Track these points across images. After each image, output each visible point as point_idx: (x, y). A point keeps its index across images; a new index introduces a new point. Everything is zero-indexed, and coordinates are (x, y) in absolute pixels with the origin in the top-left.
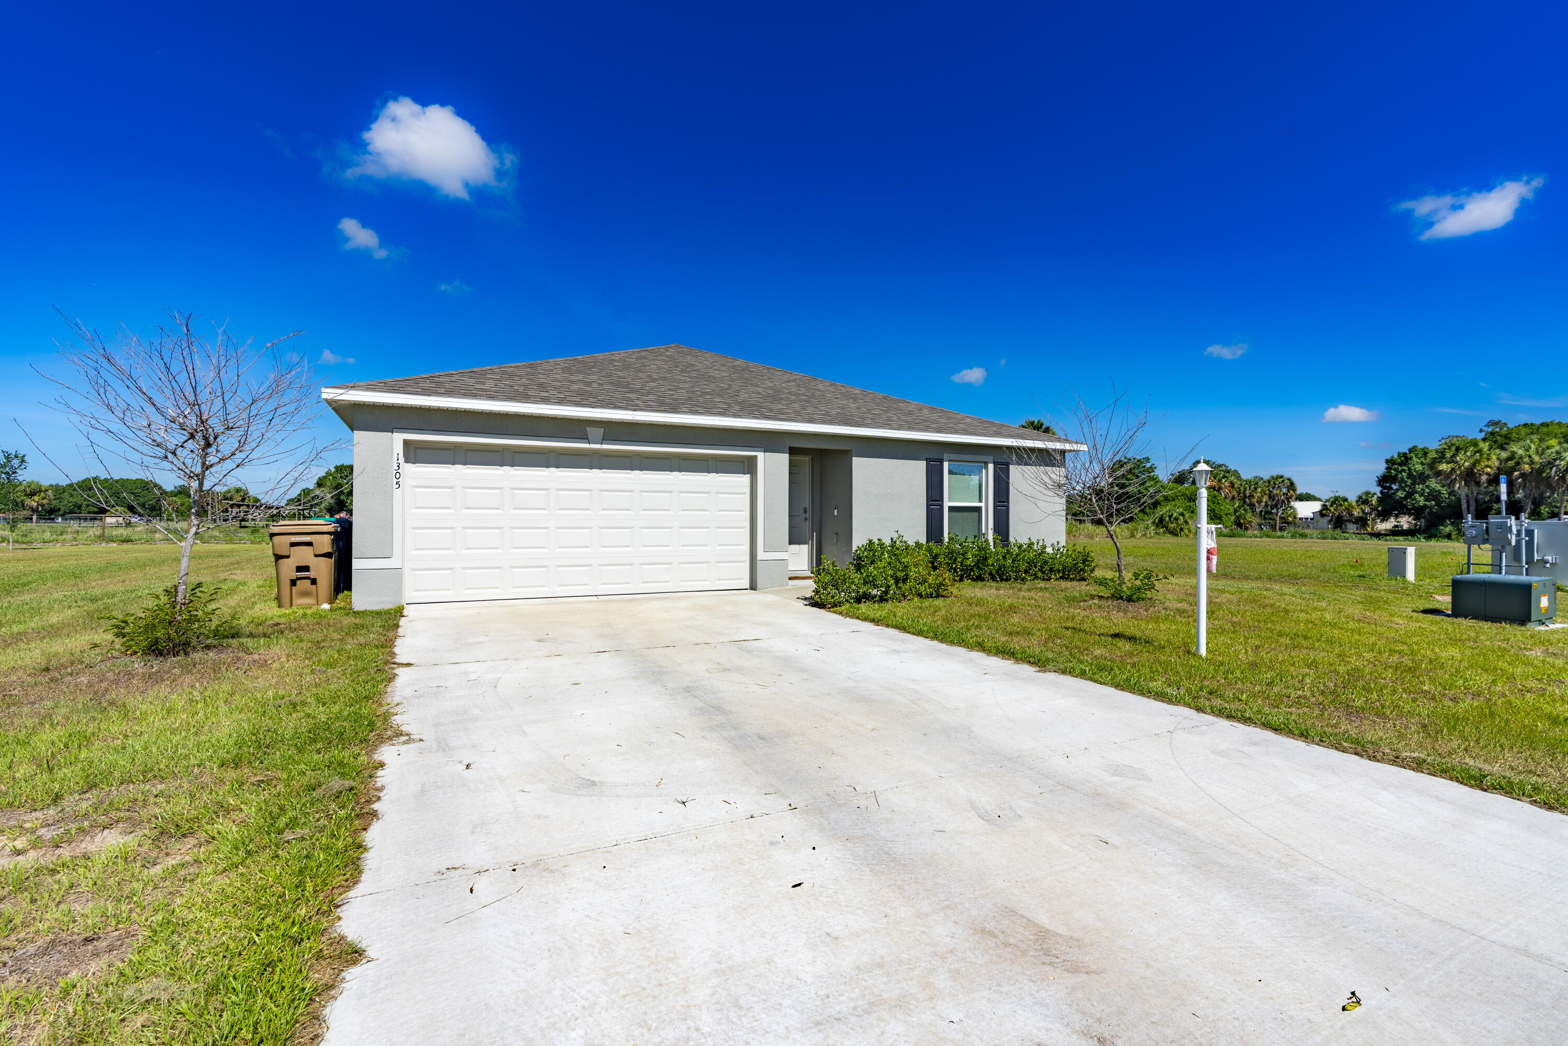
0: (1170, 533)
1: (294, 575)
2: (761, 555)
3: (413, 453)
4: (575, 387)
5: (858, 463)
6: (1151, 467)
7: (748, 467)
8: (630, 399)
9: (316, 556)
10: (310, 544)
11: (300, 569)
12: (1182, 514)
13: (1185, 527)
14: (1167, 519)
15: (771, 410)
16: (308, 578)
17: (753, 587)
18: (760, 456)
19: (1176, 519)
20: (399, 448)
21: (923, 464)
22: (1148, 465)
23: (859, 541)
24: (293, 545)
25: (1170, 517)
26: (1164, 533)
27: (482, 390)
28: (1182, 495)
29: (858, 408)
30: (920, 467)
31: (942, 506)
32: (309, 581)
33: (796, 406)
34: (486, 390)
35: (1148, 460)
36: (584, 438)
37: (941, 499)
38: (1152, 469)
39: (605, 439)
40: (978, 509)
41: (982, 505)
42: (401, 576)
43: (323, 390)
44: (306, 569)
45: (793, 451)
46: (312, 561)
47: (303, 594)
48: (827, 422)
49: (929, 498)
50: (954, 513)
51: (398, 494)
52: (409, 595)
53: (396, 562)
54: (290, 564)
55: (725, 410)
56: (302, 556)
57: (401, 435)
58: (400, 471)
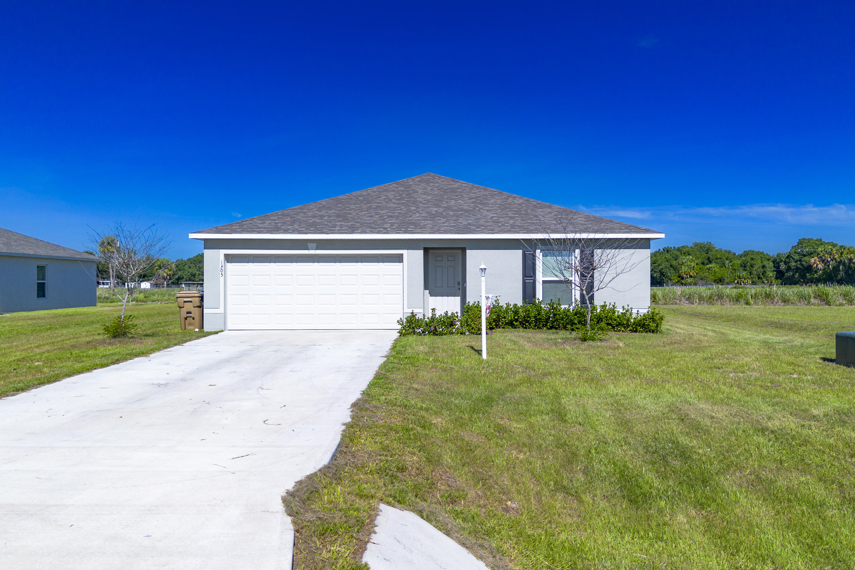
1: (186, 315)
2: (406, 310)
3: (229, 258)
5: (470, 253)
7: (399, 259)
9: (194, 307)
10: (191, 302)
11: (188, 313)
16: (191, 317)
20: (222, 258)
21: (520, 253)
24: (185, 302)
30: (517, 256)
31: (535, 281)
32: (192, 318)
36: (306, 249)
37: (535, 276)
39: (317, 249)
40: (568, 282)
41: (573, 278)
42: (225, 316)
43: (190, 234)
44: (190, 313)
45: (426, 249)
46: (192, 309)
47: (190, 324)
48: (446, 232)
49: (525, 275)
50: (545, 285)
51: (222, 279)
52: (229, 326)
53: (221, 310)
54: (184, 311)
55: (385, 229)
56: (189, 307)
57: (223, 252)
58: (223, 268)
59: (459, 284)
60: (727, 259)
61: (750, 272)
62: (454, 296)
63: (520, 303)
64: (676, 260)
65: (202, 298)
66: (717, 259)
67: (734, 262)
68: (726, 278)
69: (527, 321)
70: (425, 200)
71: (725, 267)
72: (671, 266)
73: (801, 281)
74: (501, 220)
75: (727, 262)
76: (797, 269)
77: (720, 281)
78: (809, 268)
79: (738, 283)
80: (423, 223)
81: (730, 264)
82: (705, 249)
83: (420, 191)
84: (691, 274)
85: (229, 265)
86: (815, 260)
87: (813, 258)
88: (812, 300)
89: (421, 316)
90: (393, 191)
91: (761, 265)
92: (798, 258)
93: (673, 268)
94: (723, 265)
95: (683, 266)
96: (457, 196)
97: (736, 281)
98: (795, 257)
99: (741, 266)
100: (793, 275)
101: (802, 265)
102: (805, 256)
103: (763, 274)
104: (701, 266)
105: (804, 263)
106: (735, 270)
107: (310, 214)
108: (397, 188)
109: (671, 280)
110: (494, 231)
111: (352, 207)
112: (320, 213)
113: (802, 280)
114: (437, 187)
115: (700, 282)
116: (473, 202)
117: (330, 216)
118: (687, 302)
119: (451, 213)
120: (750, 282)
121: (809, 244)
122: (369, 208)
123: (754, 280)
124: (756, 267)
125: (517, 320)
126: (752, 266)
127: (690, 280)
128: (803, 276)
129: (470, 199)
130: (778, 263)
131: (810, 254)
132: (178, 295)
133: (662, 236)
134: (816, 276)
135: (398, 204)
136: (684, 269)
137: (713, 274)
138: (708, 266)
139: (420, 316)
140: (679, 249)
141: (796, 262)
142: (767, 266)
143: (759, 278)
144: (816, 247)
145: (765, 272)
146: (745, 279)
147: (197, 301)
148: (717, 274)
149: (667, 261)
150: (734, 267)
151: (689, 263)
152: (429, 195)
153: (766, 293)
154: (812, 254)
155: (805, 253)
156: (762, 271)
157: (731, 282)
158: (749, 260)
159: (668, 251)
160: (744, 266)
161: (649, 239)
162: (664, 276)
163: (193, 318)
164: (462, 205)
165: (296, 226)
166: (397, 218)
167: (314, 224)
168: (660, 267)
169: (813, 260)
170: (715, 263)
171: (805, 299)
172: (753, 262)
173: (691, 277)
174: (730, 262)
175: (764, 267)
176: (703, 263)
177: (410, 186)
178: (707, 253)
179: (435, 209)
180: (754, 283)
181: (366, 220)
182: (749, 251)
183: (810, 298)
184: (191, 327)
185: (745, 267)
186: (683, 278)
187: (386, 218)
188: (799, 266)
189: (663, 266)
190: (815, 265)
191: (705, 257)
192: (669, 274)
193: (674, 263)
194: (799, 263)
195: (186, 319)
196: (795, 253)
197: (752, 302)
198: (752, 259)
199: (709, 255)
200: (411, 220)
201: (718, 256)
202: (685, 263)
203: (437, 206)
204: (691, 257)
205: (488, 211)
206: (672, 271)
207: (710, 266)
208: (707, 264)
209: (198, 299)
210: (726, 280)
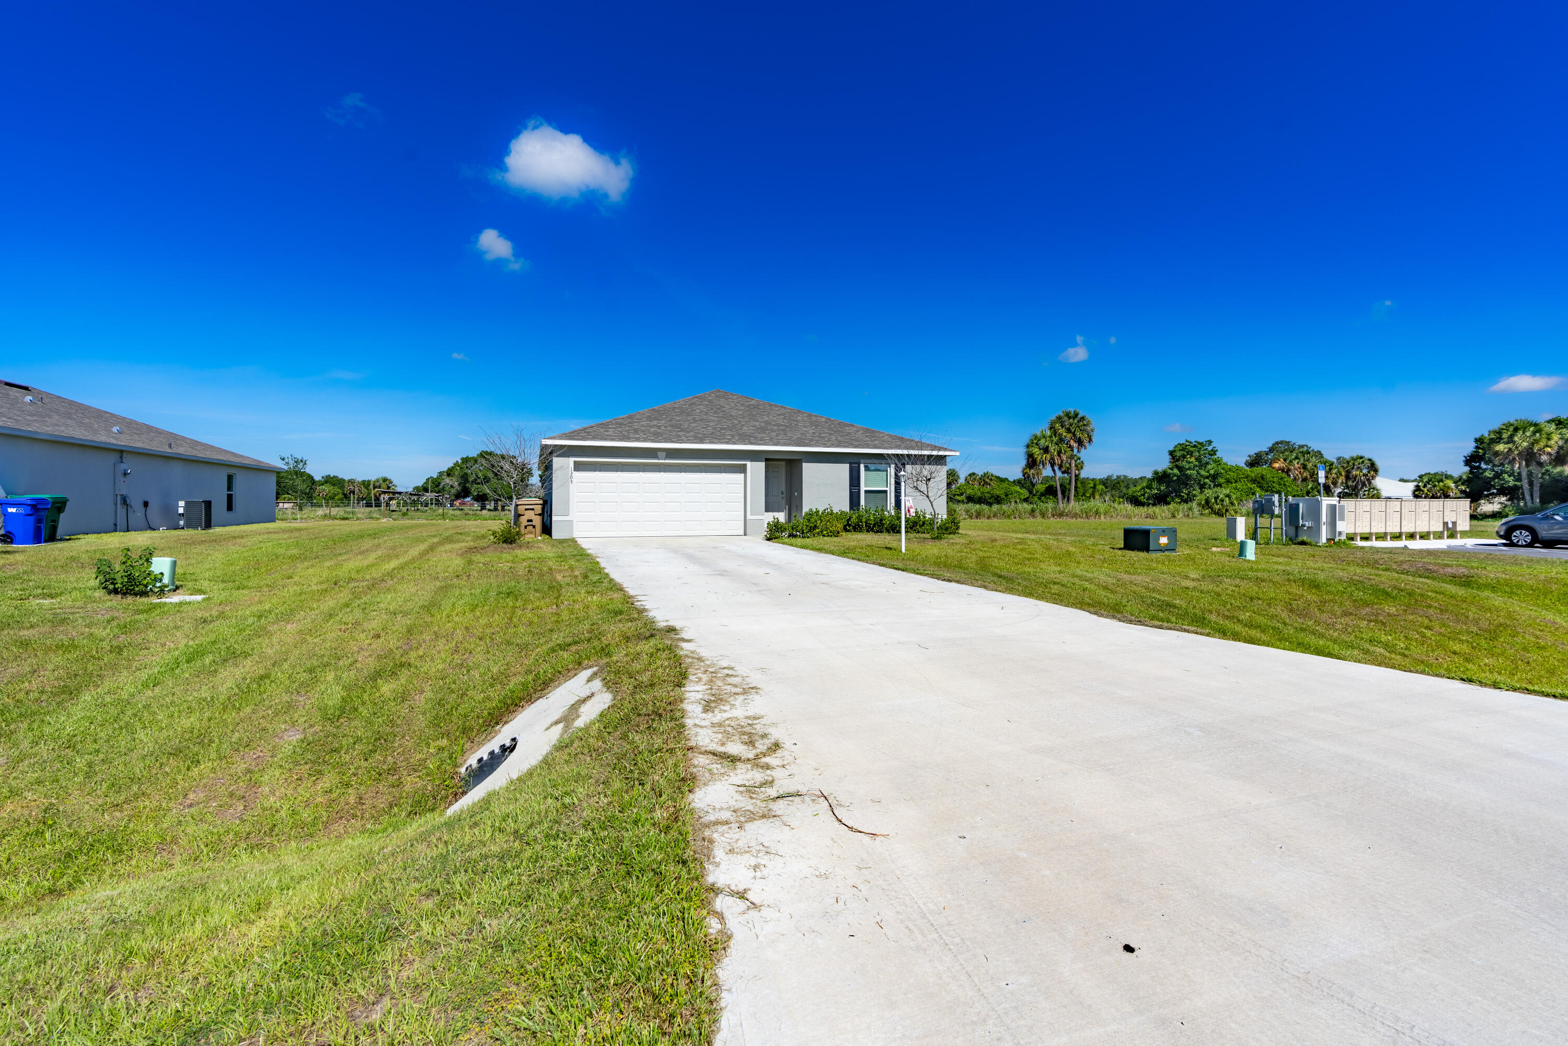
0: (1215, 514)
1: (527, 524)
2: (749, 517)
3: (578, 467)
4: (652, 430)
5: (805, 466)
6: (1212, 450)
7: (742, 469)
8: (679, 436)
9: (537, 515)
10: (533, 509)
11: (529, 521)
12: (1228, 496)
13: (1231, 508)
14: (1213, 500)
15: (756, 438)
16: (532, 525)
17: (745, 535)
18: (749, 464)
19: (1222, 501)
20: (572, 465)
21: (847, 466)
22: (1210, 448)
23: (805, 509)
24: (526, 510)
25: (1216, 498)
26: (1210, 514)
27: (608, 435)
28: (1247, 477)
29: (814, 433)
30: (845, 468)
31: (859, 490)
32: (532, 527)
33: (774, 434)
34: (610, 436)
35: (1210, 442)
36: (656, 457)
37: (859, 485)
38: (1214, 452)
39: (666, 458)
40: (885, 492)
41: (888, 489)
42: (572, 524)
43: (542, 440)
44: (532, 521)
45: (767, 460)
46: (534, 517)
47: (531, 533)
48: (787, 445)
49: (851, 485)
50: (868, 494)
51: (571, 486)
52: (575, 534)
53: (570, 518)
54: (525, 519)
56: (531, 515)
57: (572, 460)
58: (571, 476)
59: (783, 494)
63: (849, 511)
69: (859, 526)
70: (739, 415)
83: (726, 406)
85: (578, 473)
110: (827, 445)
111: (678, 419)
114: (737, 402)
125: (849, 525)
133: (958, 454)
135: (718, 417)
147: (540, 508)
152: (737, 409)
161: (945, 456)
163: (535, 527)
164: (777, 421)
177: (711, 400)
179: (756, 423)
184: (530, 536)
195: (526, 527)
203: (755, 420)
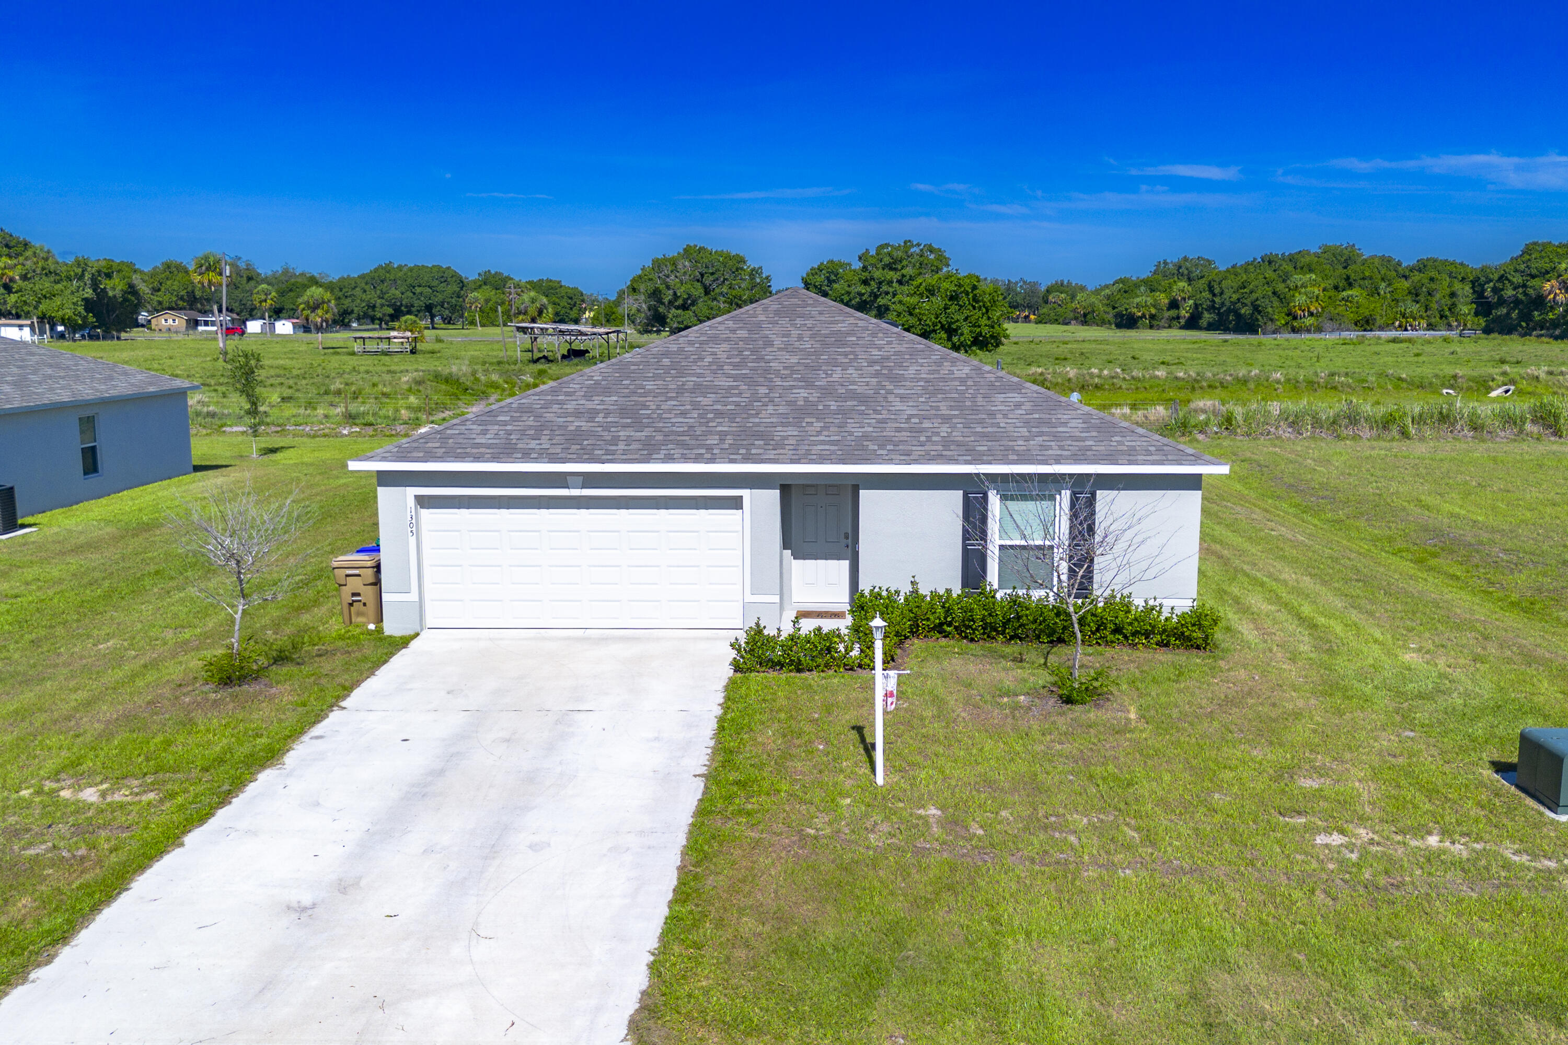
1: (350, 599)
2: (748, 597)
3: (423, 502)
5: (866, 495)
7: (734, 503)
9: (364, 584)
10: (359, 575)
11: (354, 595)
16: (360, 601)
17: (744, 627)
20: (411, 502)
21: (959, 497)
24: (347, 576)
31: (986, 546)
32: (361, 604)
36: (566, 486)
37: (985, 537)
39: (585, 487)
40: (1049, 549)
41: (1052, 543)
42: (421, 605)
43: (350, 463)
44: (358, 595)
45: (783, 488)
46: (361, 589)
47: (359, 614)
48: (822, 460)
49: (966, 537)
50: (1005, 553)
51: (412, 540)
52: (430, 621)
53: (414, 596)
54: (346, 592)
55: (709, 449)
56: (354, 584)
57: (413, 492)
58: (414, 521)
59: (847, 538)
60: (1383, 279)
61: (1426, 306)
62: (839, 559)
63: (957, 591)
64: (1284, 281)
65: (378, 567)
66: (1364, 279)
67: (1396, 285)
68: (1378, 317)
69: (970, 627)
70: (785, 368)
71: (1379, 294)
72: (1274, 293)
73: (1521, 327)
74: (926, 424)
75: (1383, 285)
76: (1517, 302)
77: (1367, 322)
78: (1539, 302)
79: (1400, 326)
80: (780, 432)
81: (1388, 289)
82: (1343, 260)
83: (778, 342)
84: (1312, 309)
85: (427, 515)
86: (1552, 287)
87: (1549, 281)
88: (1528, 427)
89: (773, 632)
90: (727, 340)
91: (1448, 291)
92: (1520, 281)
93: (1278, 297)
94: (1375, 291)
95: (1297, 295)
96: (846, 355)
97: (1397, 323)
98: (1515, 280)
99: (1410, 293)
100: (1508, 314)
101: (1525, 294)
102: (1533, 277)
103: (1450, 309)
104: (1332, 293)
105: (1531, 291)
106: (1397, 301)
107: (571, 406)
108: (734, 331)
109: (1272, 320)
110: (911, 457)
111: (650, 385)
112: (590, 405)
113: (1524, 324)
114: (810, 329)
115: (1328, 325)
116: (877, 374)
117: (607, 413)
118: (1290, 430)
119: (833, 406)
120: (1424, 323)
121: (1543, 254)
122: (681, 391)
123: (1433, 320)
124: (1438, 296)
125: (950, 624)
126: (1430, 294)
127: (1309, 321)
128: (1526, 316)
129: (872, 363)
130: (1482, 286)
131: (1544, 274)
132: (336, 564)
133: (1225, 470)
134: (1551, 316)
135: (735, 378)
136: (1300, 299)
137: (1353, 309)
138: (1345, 294)
139: (770, 631)
140: (1292, 259)
141: (1514, 289)
142: (1460, 293)
143: (1441, 317)
144: (1556, 260)
145: (1454, 305)
146: (1415, 319)
147: (369, 574)
148: (1361, 311)
149: (1268, 283)
150: (1396, 296)
151: (1309, 289)
152: (793, 351)
153: (1441, 413)
154: (1547, 272)
155: (1534, 271)
156: (1449, 303)
157: (1388, 325)
158: (1426, 281)
159: (1270, 262)
160: (1415, 294)
162: (1259, 312)
163: (365, 604)
164: (854, 383)
165: (545, 443)
166: (732, 416)
167: (576, 437)
168: (1254, 296)
169: (1547, 286)
170: (1360, 286)
171: (1515, 423)
172: (1433, 286)
173: (1311, 314)
174: (1389, 285)
175: (1453, 295)
176: (1336, 288)
177: (759, 326)
178: (1345, 268)
179: (803, 393)
180: (1431, 327)
181: (673, 424)
182: (1428, 260)
183: (1523, 420)
184: (361, 619)
185: (1417, 295)
186: (1295, 318)
187: (712, 420)
188: (1520, 296)
189: (1258, 294)
190: (1552, 296)
191: (1340, 276)
192: (1270, 310)
193: (1281, 287)
194: (1521, 290)
195: (351, 605)
196: (1516, 271)
197: (1412, 430)
198: (1432, 279)
199: (1349, 271)
200: (758, 424)
201: (1367, 274)
202: (1302, 286)
203: (809, 385)
204: (1314, 277)
205: (903, 398)
206: (1276, 303)
207: (1350, 292)
208: (1344, 290)
209: (370, 572)
210: (1380, 321)
